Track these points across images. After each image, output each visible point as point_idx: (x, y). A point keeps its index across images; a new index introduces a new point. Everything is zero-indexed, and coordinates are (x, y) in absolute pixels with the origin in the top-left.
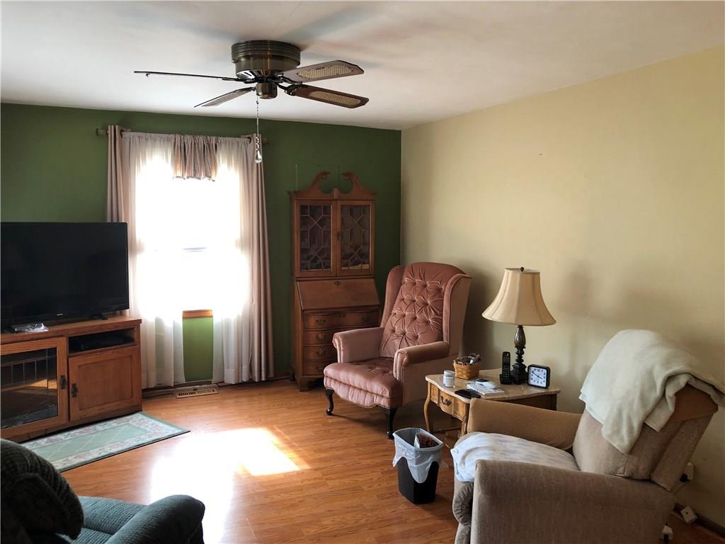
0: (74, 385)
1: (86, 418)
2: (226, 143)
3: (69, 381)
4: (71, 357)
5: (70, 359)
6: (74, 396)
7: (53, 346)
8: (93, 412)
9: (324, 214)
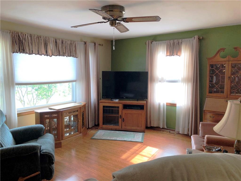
0: (123, 118)
1: (126, 129)
2: (185, 41)
3: (122, 117)
4: (123, 110)
5: (123, 111)
6: (123, 122)
7: (118, 106)
8: (128, 128)
9: (222, 68)
